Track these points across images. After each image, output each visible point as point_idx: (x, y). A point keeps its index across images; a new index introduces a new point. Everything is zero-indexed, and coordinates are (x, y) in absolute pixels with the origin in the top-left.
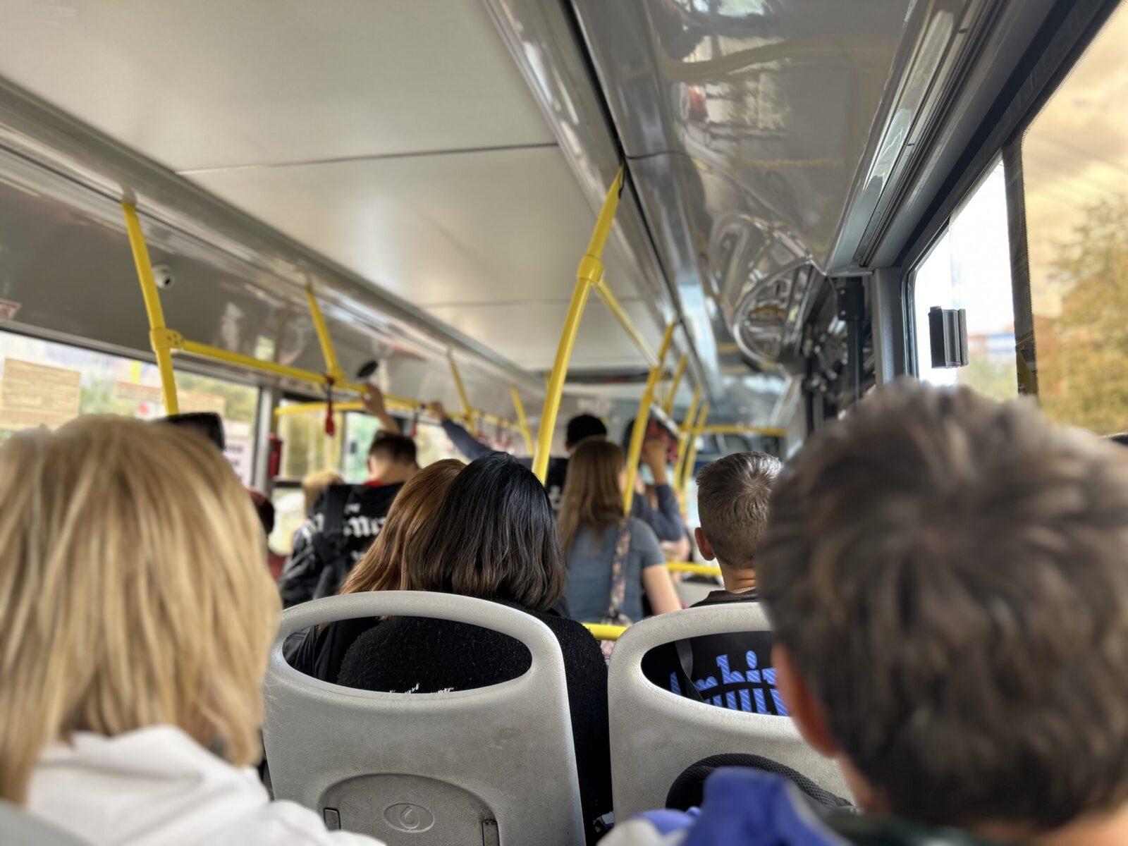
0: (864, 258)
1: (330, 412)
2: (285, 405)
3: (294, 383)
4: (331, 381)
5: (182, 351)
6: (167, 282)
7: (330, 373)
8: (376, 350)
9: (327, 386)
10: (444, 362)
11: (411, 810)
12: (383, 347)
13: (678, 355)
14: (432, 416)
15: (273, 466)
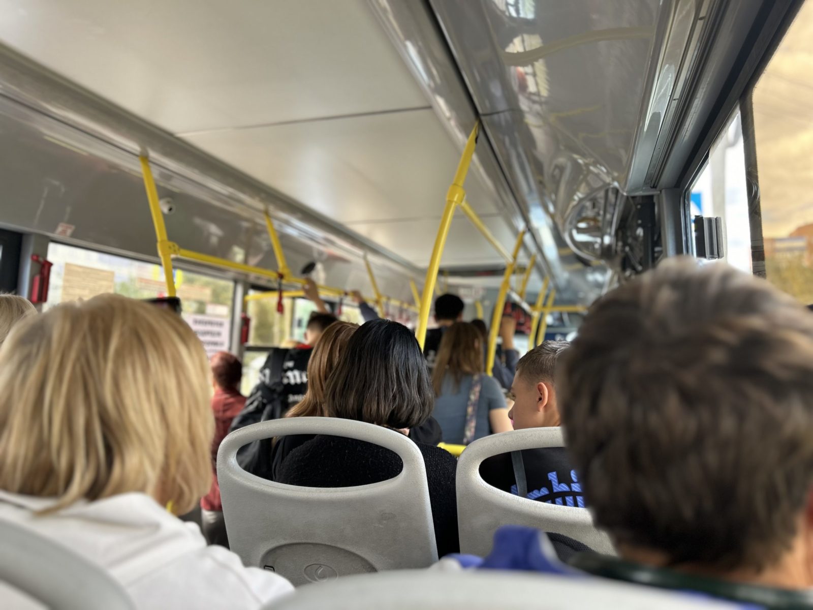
0: (653, 182)
1: (281, 298)
2: (252, 294)
3: (258, 278)
4: (281, 276)
5: (179, 256)
6: (170, 209)
7: (281, 270)
8: (315, 255)
9: (278, 280)
10: (362, 262)
11: (322, 569)
12: (321, 253)
13: (529, 254)
14: (353, 300)
15: (244, 336)
